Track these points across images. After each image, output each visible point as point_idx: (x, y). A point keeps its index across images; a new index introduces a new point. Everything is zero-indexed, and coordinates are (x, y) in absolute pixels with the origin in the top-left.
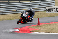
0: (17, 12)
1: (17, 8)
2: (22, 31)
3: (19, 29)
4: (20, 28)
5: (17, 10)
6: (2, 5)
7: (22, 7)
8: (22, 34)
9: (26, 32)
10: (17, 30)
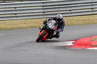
0: (71, 13)
1: (71, 7)
2: (80, 45)
3: (73, 42)
4: (76, 40)
5: (70, 10)
6: (46, 2)
7: (79, 5)
8: (80, 50)
9: (86, 47)
10: (70, 43)
